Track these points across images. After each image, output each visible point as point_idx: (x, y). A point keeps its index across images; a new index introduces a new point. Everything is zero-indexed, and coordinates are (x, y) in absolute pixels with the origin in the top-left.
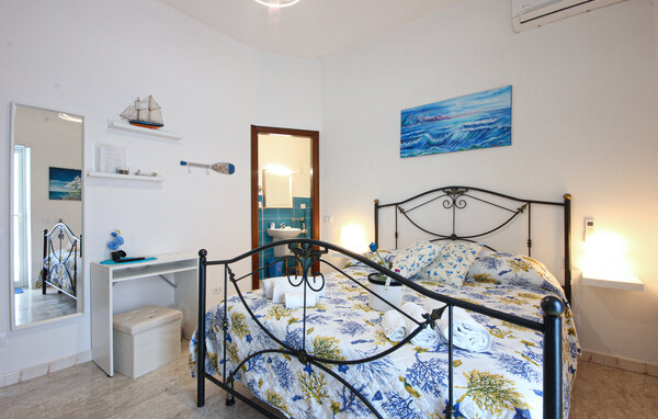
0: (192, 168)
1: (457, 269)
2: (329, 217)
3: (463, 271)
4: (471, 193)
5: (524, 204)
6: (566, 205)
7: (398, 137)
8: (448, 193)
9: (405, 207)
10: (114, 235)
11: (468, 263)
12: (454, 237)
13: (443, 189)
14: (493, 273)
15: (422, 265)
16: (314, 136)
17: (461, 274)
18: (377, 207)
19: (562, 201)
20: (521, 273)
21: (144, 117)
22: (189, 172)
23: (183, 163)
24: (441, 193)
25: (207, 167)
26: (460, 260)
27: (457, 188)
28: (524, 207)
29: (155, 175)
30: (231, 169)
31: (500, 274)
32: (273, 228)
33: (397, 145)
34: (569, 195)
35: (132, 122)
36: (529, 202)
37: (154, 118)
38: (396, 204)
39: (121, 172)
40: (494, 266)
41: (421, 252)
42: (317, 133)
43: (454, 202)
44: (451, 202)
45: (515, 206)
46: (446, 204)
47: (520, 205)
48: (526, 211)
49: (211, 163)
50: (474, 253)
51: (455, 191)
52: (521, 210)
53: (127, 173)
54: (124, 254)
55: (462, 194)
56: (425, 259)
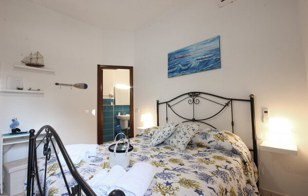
0: (62, 86)
1: (183, 139)
2: (138, 109)
3: (186, 140)
4: (202, 95)
5: (229, 101)
6: (251, 101)
7: (167, 67)
8: (191, 96)
9: (171, 104)
10: (13, 120)
11: (190, 136)
12: (194, 120)
13: (188, 94)
14: (205, 142)
15: (164, 137)
16: (131, 69)
17: (184, 143)
18: (158, 104)
19: (249, 99)
20: (220, 142)
21: (34, 62)
22: (61, 88)
23: (57, 84)
24: (187, 96)
25: (71, 85)
26: (185, 134)
27: (195, 93)
28: (229, 102)
29: (39, 90)
30: (85, 86)
31: (209, 143)
32: (119, 115)
33: (167, 71)
34: (252, 95)
35: (28, 65)
36: (231, 100)
37: (40, 62)
38: (167, 102)
39: (19, 89)
40: (206, 138)
41: (165, 130)
42: (132, 67)
43: (194, 100)
44: (192, 101)
45: (224, 102)
46: (190, 101)
47: (226, 101)
48: (230, 105)
49: (73, 83)
50: (193, 130)
51: (194, 95)
52: (227, 104)
53: (22, 89)
54: (19, 130)
55: (197, 96)
56: (166, 133)
